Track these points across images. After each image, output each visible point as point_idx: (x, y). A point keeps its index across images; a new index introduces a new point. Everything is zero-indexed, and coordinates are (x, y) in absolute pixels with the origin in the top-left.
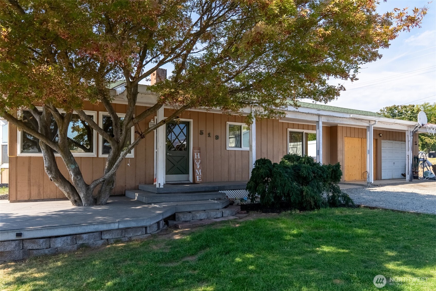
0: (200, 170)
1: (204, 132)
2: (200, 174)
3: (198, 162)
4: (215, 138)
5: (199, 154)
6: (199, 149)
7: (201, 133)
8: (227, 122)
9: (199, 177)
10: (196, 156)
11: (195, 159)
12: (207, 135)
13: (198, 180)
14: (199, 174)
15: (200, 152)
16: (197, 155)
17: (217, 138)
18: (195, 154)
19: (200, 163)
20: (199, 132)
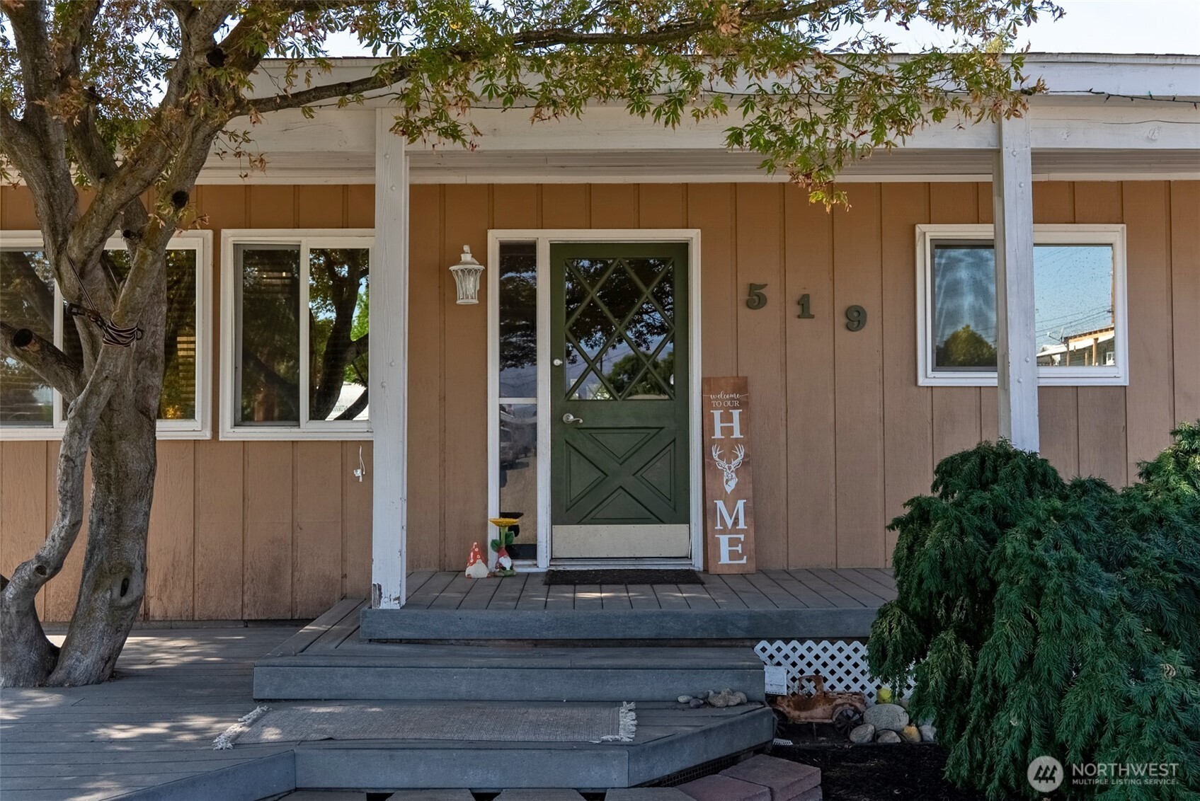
0: (740, 504)
1: (772, 293)
2: (742, 525)
3: (728, 456)
4: (841, 320)
5: (736, 414)
6: (741, 386)
7: (756, 299)
8: (920, 228)
9: (732, 542)
10: (718, 425)
11: (713, 442)
12: (794, 310)
13: (725, 559)
14: (736, 522)
15: (743, 405)
16: (727, 418)
17: (855, 319)
18: (717, 414)
19: (745, 463)
20: (743, 296)
